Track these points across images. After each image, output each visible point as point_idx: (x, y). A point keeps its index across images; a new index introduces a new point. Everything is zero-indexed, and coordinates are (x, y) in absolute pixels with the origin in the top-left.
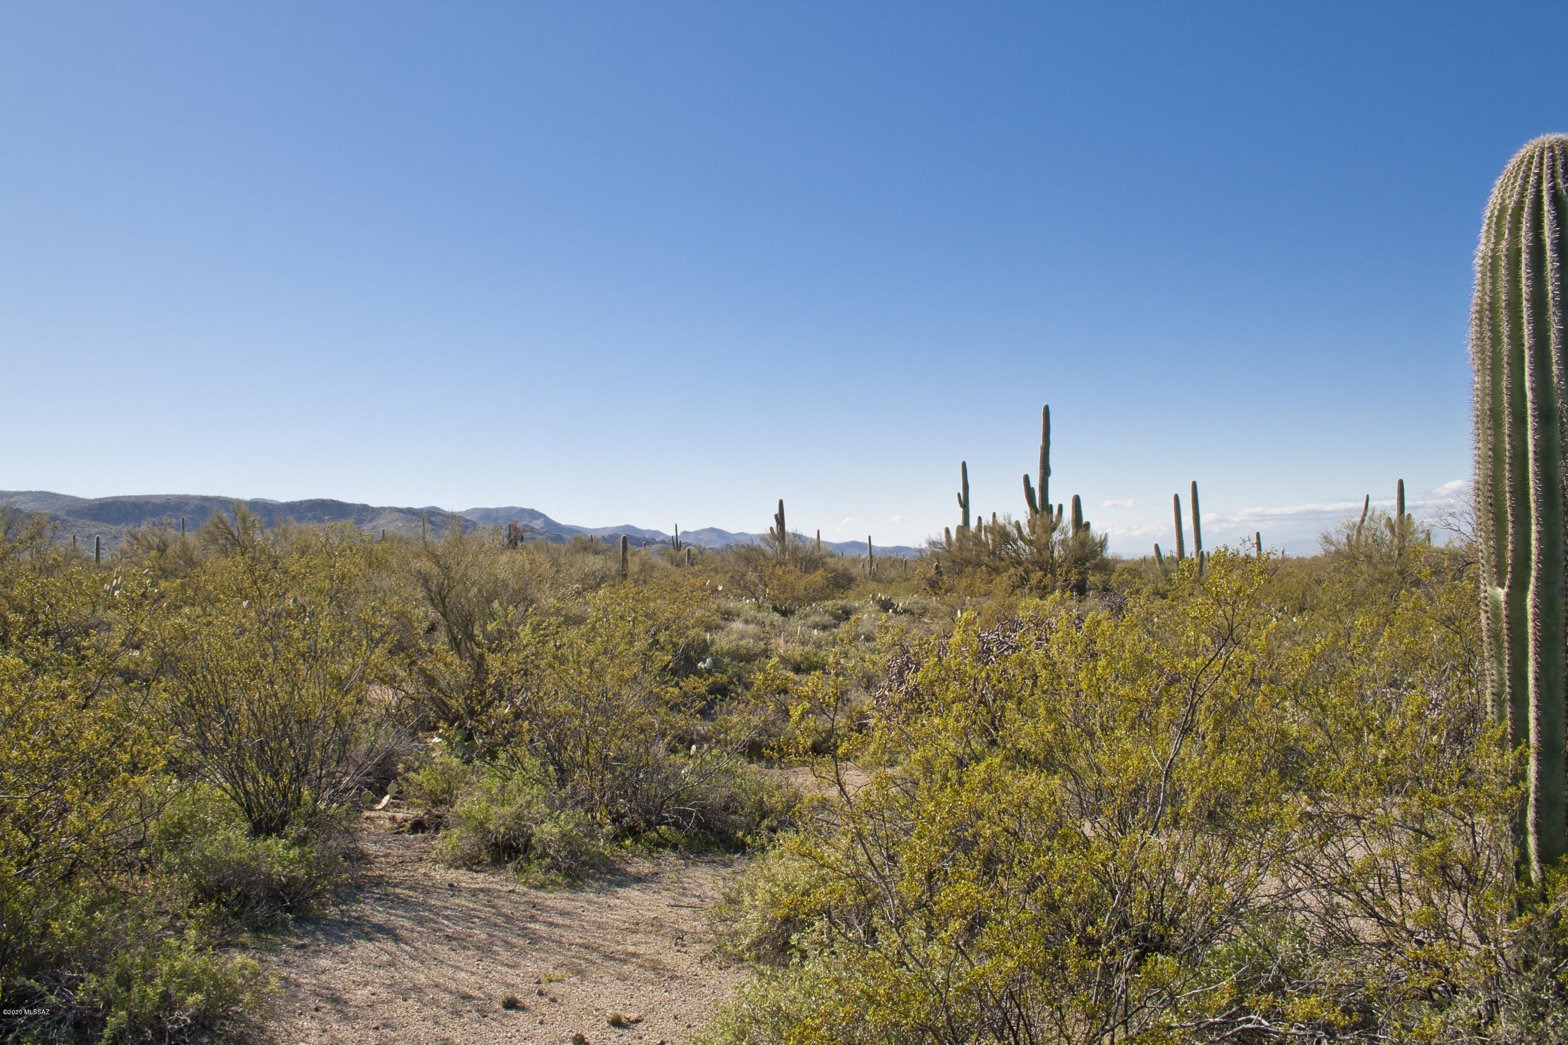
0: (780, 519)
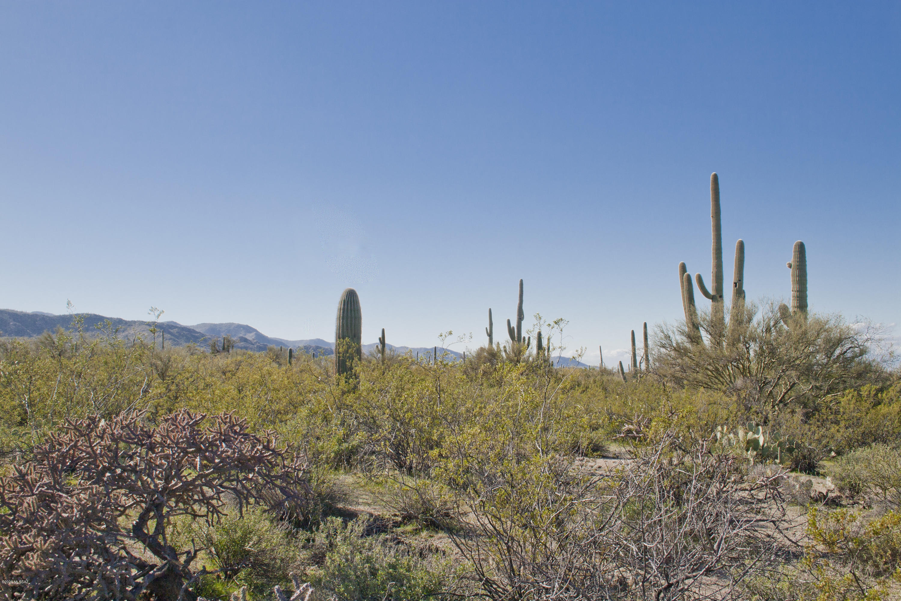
0: (382, 340)
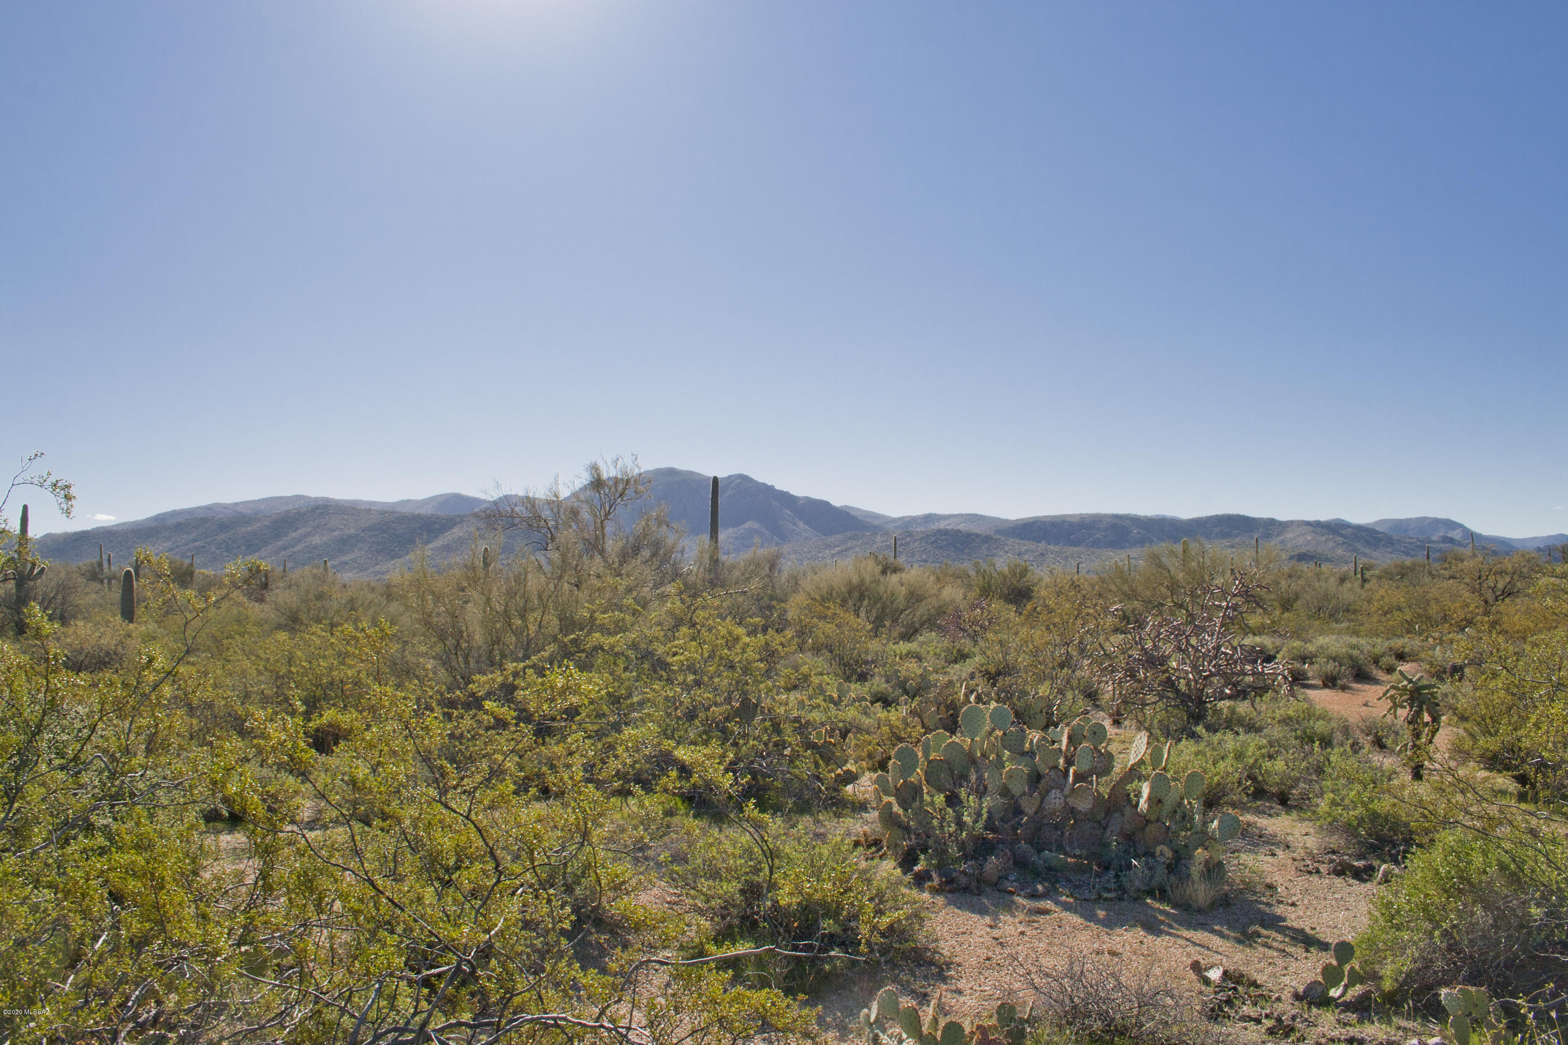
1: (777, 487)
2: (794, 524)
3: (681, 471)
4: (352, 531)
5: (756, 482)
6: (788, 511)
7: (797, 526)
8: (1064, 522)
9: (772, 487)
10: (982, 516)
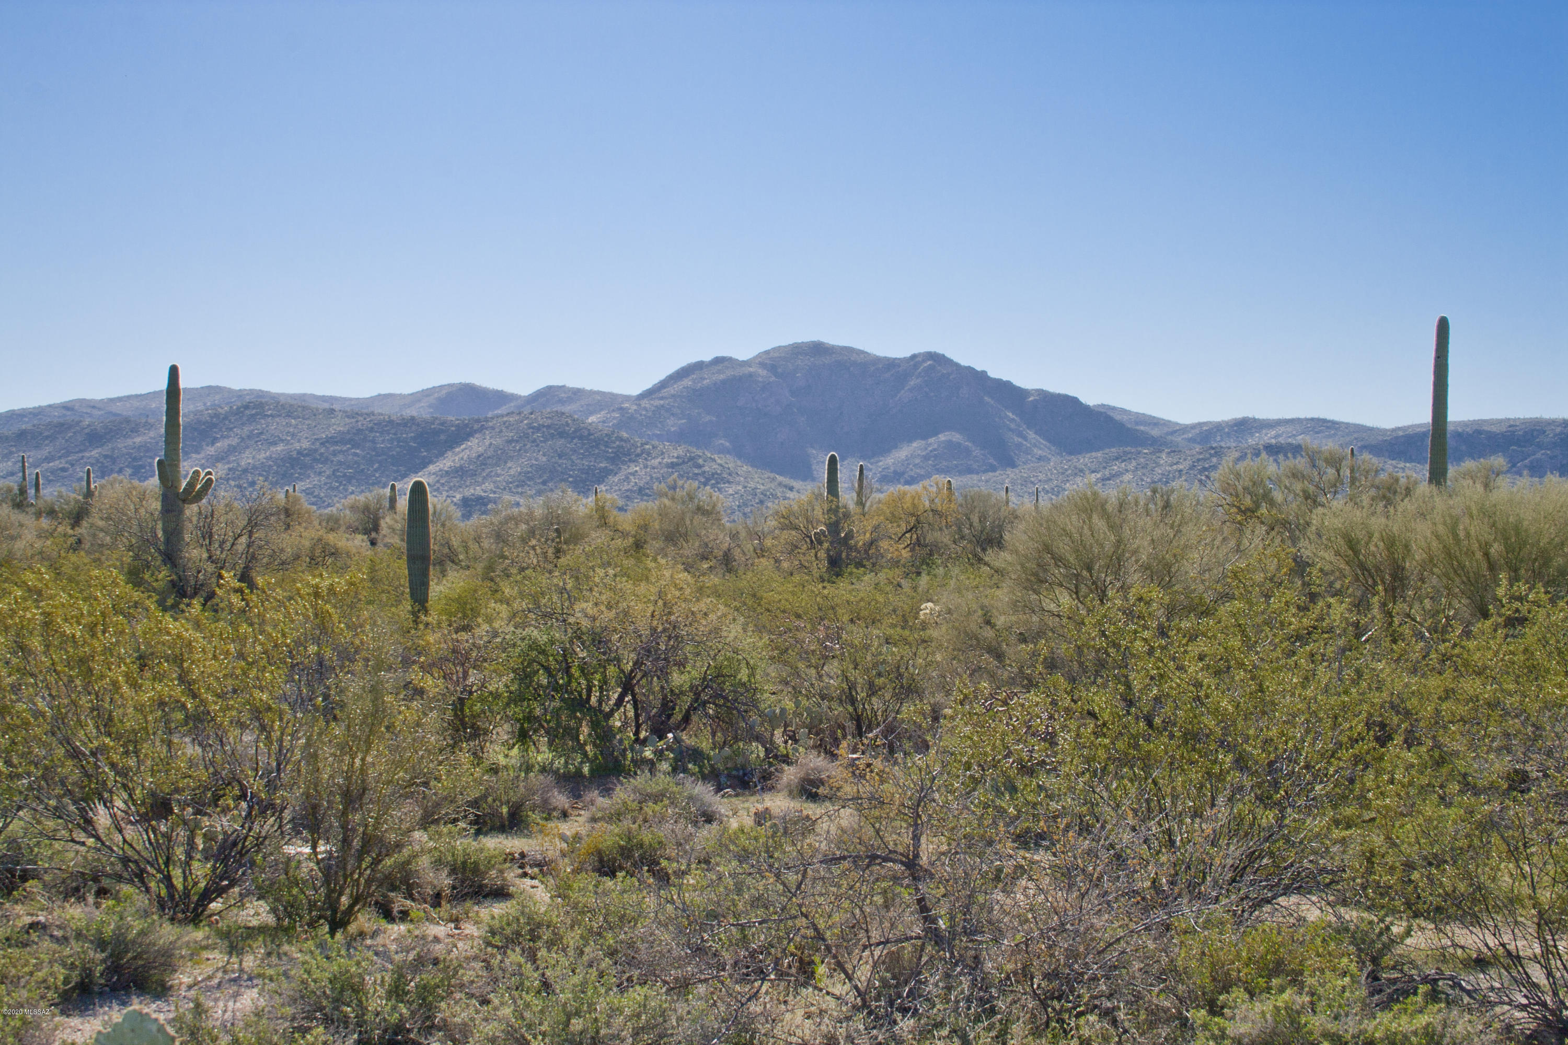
1: (993, 374)
2: (1020, 435)
3: (833, 347)
4: (305, 444)
5: (957, 365)
6: (1010, 414)
7: (1025, 438)
8: (1479, 432)
9: (984, 373)
10: (1334, 423)
